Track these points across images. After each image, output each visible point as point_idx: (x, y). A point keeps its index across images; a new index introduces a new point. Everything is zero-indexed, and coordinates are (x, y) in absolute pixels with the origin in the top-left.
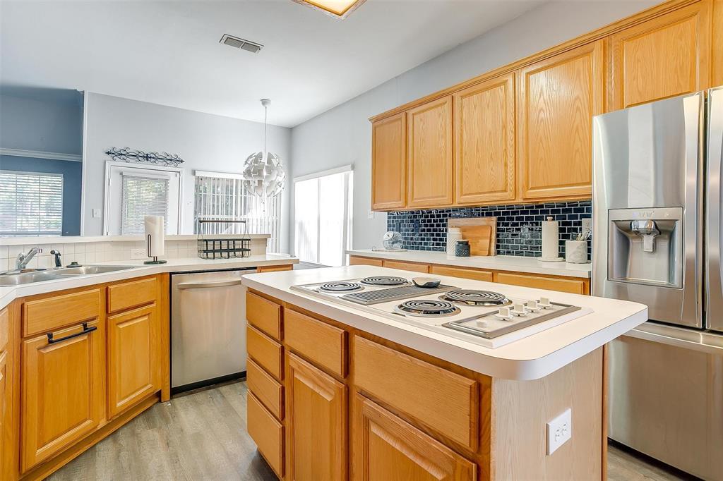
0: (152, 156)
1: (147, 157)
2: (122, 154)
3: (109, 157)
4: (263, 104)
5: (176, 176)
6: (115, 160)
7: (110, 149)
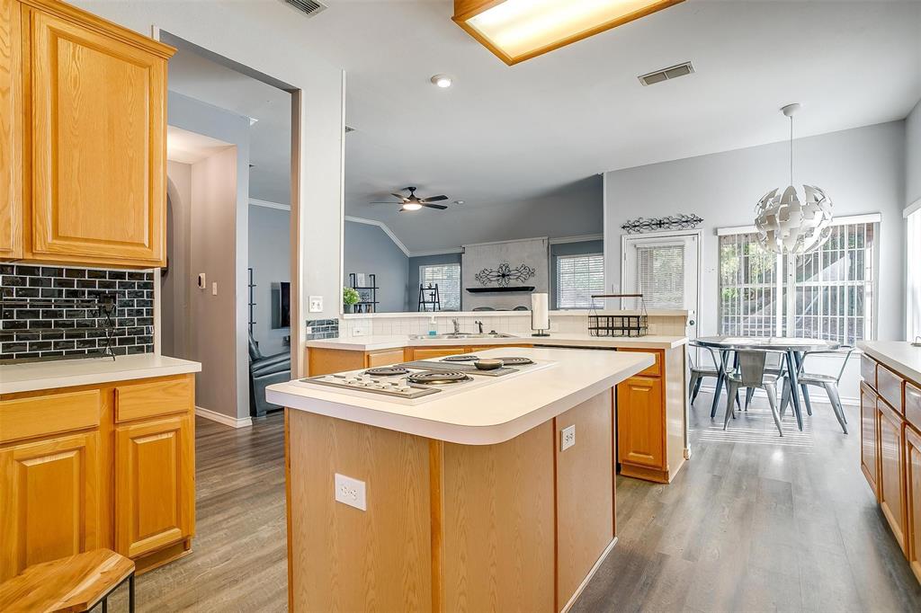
0: (665, 221)
1: (660, 224)
2: (636, 226)
3: (625, 231)
4: (785, 113)
5: (694, 239)
6: (630, 233)
7: (624, 222)
